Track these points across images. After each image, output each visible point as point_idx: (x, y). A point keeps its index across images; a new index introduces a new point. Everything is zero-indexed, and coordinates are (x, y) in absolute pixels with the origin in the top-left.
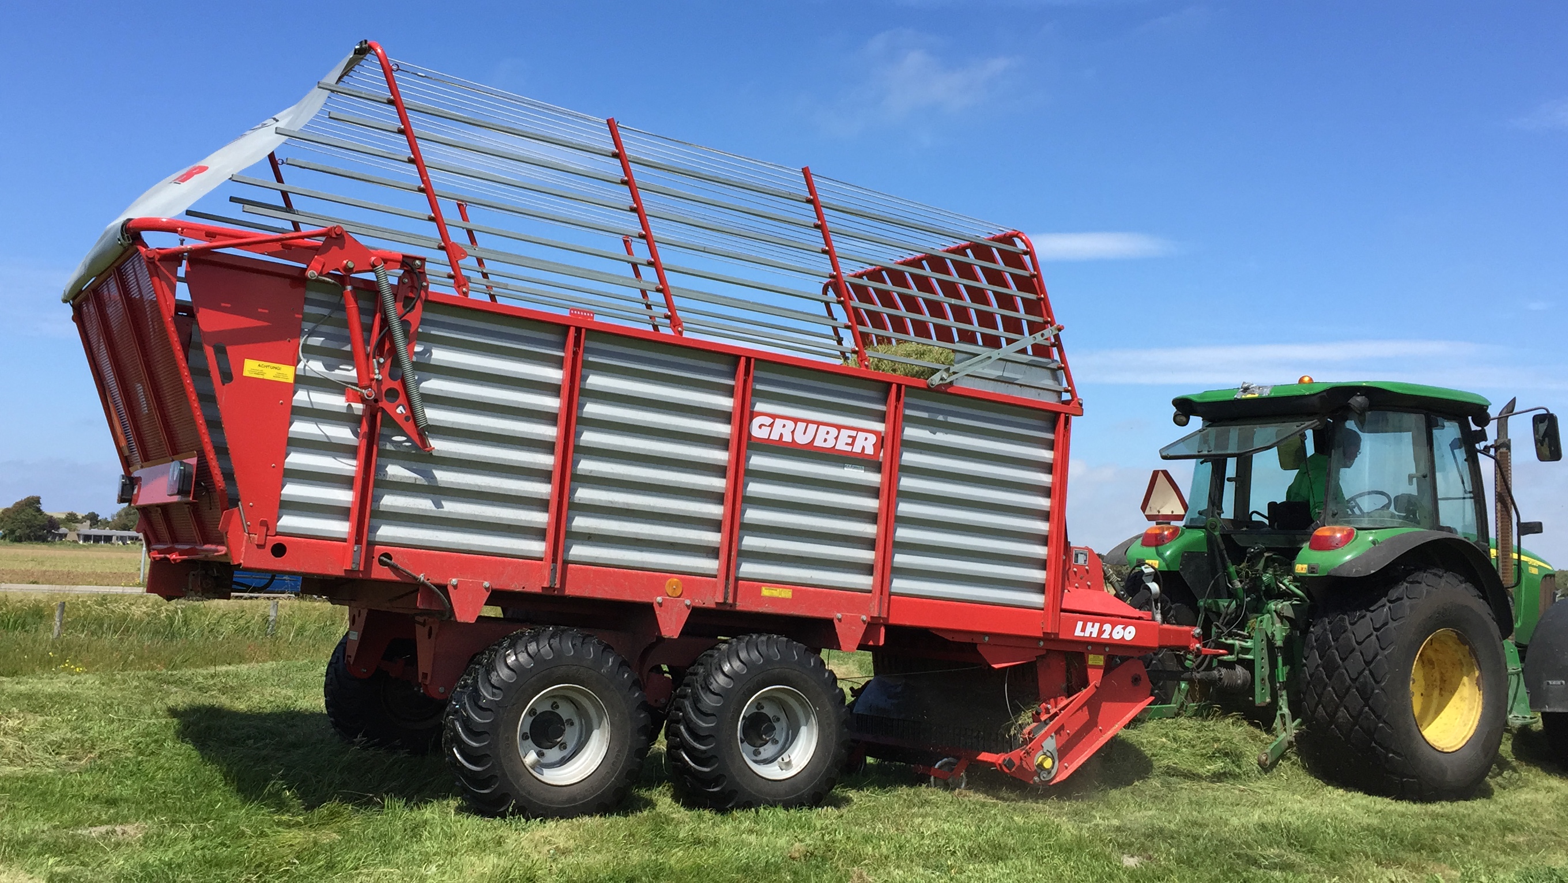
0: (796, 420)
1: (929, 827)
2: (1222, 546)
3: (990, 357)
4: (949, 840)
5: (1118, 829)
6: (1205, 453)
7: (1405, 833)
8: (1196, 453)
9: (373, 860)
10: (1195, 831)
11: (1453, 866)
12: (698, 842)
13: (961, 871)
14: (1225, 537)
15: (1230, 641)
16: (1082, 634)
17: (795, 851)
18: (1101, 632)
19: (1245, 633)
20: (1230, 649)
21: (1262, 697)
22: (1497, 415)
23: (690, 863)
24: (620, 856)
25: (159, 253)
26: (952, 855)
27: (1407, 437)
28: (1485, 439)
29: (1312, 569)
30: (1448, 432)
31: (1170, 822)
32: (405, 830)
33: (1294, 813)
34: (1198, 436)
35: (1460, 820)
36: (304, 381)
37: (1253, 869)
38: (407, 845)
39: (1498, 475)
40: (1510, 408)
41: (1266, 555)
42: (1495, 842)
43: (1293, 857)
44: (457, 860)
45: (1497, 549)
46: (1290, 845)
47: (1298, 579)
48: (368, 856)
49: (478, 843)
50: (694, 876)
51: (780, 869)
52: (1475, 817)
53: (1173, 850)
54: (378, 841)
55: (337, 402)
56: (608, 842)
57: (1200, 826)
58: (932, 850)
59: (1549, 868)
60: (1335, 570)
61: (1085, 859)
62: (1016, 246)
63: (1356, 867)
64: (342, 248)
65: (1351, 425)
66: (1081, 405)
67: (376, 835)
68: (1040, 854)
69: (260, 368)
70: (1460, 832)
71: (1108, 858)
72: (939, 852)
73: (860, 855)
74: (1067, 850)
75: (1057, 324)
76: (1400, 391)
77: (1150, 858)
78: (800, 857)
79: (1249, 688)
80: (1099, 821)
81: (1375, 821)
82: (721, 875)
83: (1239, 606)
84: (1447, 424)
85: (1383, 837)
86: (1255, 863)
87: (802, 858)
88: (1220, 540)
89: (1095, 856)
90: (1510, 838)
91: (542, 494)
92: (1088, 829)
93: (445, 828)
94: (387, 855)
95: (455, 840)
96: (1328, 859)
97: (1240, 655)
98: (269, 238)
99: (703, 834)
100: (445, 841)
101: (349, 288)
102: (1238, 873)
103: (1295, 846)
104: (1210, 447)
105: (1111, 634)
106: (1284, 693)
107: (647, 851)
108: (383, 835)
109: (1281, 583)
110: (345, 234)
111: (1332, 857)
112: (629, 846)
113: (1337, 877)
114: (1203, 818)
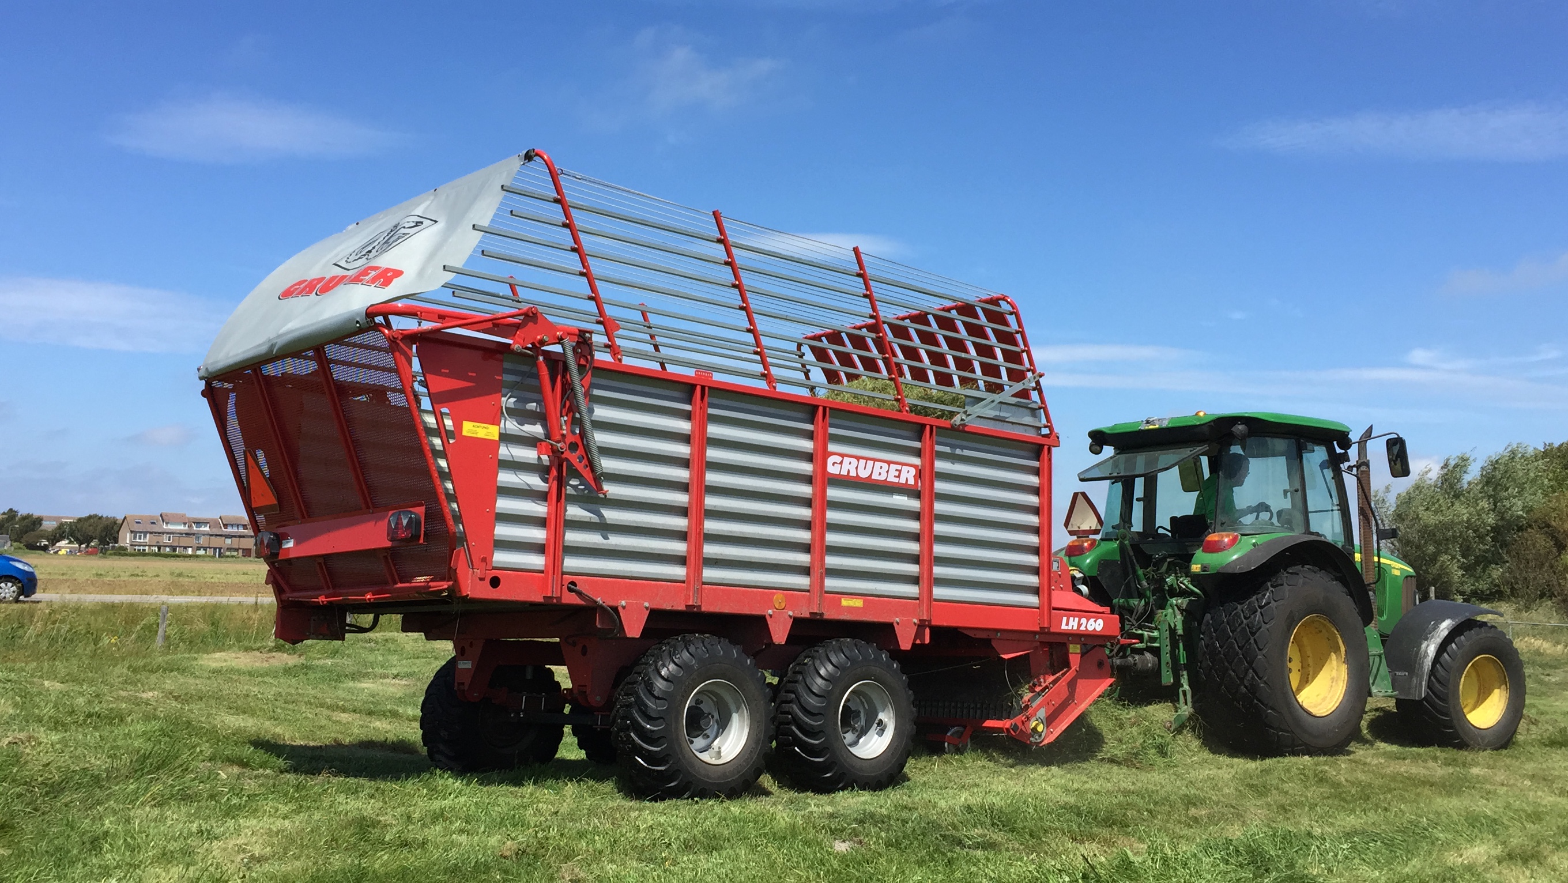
0: (858, 458)
1: (645, 821)
2: (1132, 553)
3: (993, 401)
4: (665, 832)
5: (832, 816)
6: (1115, 474)
7: (1099, 810)
8: (1108, 475)
9: (45, 876)
10: (905, 814)
11: (1141, 840)
12: (405, 844)
13: (675, 863)
14: (1135, 547)
15: (1140, 632)
16: (1066, 628)
17: (507, 850)
18: (1079, 625)
19: (1153, 625)
20: (1140, 638)
21: (1167, 678)
22: (1358, 440)
23: (395, 866)
24: (320, 862)
25: (402, 334)
26: (667, 847)
27: (1282, 461)
28: (1348, 460)
29: (1204, 568)
30: (1317, 455)
31: (881, 807)
32: (84, 843)
33: (998, 793)
34: (1111, 461)
35: (1150, 796)
36: (506, 438)
37: (958, 849)
38: (85, 858)
39: (1360, 490)
40: (1368, 434)
41: (1168, 560)
42: (1179, 816)
43: (995, 837)
44: (141, 873)
45: (1361, 553)
46: (993, 824)
47: (1195, 579)
48: (40, 871)
49: (164, 854)
50: (398, 880)
51: (489, 868)
52: (1162, 793)
53: (883, 834)
54: (52, 855)
55: (529, 455)
56: (308, 847)
57: (910, 810)
58: (647, 843)
59: (1226, 839)
60: (1223, 568)
61: (798, 847)
62: (1000, 306)
63: (1053, 845)
64: (536, 323)
65: (1236, 449)
66: (1058, 438)
67: (52, 849)
68: (754, 842)
69: (474, 429)
70: (1149, 807)
71: (819, 844)
72: (655, 845)
73: (574, 851)
74: (781, 838)
75: (1038, 372)
76: (1272, 420)
77: (861, 842)
78: (511, 855)
79: (1157, 672)
80: (813, 808)
81: (1072, 800)
82: (427, 877)
83: (1147, 604)
84: (1316, 448)
85: (1079, 814)
86: (960, 843)
87: (514, 856)
88: (1129, 548)
89: (807, 843)
90: (1193, 811)
91: (681, 527)
92: (803, 817)
93: (129, 839)
94: (64, 869)
95: (139, 852)
96: (1028, 837)
97: (1149, 644)
98: (482, 319)
99: (411, 836)
100: (128, 854)
101: (541, 358)
102: (944, 854)
103: (998, 826)
104: (1119, 470)
105: (1086, 627)
106: (1185, 673)
107: (350, 856)
108: (58, 849)
109: (1181, 583)
110: (538, 315)
111: (1031, 835)
112: (331, 851)
113: (1035, 854)
114: (914, 803)
